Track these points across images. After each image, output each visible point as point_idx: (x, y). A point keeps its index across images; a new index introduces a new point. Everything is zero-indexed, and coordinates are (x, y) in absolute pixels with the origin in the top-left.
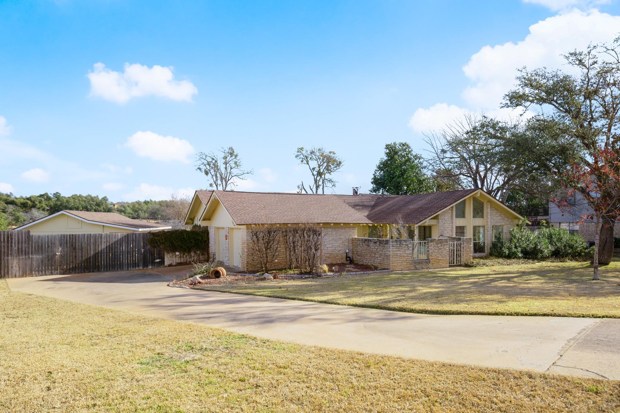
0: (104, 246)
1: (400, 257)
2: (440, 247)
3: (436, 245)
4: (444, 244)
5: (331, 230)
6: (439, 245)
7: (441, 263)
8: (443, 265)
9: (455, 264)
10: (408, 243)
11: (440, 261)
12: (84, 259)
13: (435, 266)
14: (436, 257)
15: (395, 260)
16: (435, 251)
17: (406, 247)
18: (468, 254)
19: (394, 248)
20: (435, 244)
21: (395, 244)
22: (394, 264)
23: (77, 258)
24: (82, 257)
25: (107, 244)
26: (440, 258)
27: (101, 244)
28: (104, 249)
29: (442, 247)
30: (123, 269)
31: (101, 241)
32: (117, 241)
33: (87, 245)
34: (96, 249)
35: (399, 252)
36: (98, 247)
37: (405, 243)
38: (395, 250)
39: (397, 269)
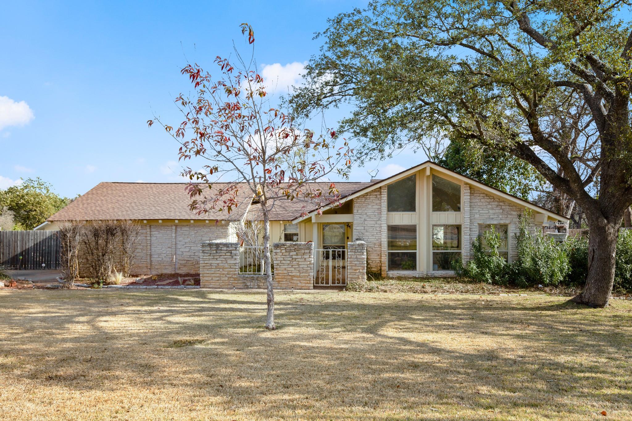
0: (31, 244)
1: (216, 268)
2: (294, 257)
3: (287, 254)
4: (303, 251)
5: (188, 229)
6: (291, 253)
7: (295, 282)
8: (300, 284)
9: (330, 284)
10: (231, 249)
11: (294, 278)
12: (11, 256)
13: (284, 286)
14: (285, 272)
15: (208, 272)
16: (283, 262)
17: (229, 254)
18: (356, 270)
19: (206, 254)
20: (284, 251)
21: (209, 249)
22: (207, 279)
23: (5, 255)
24: (9, 254)
25: (34, 241)
26: (293, 274)
27: (29, 241)
28: (31, 247)
29: (300, 257)
30: (50, 268)
31: (29, 239)
32: (46, 239)
33: (15, 242)
34: (23, 247)
35: (214, 262)
36: (26, 244)
37: (225, 249)
38: (208, 257)
39: (211, 286)
